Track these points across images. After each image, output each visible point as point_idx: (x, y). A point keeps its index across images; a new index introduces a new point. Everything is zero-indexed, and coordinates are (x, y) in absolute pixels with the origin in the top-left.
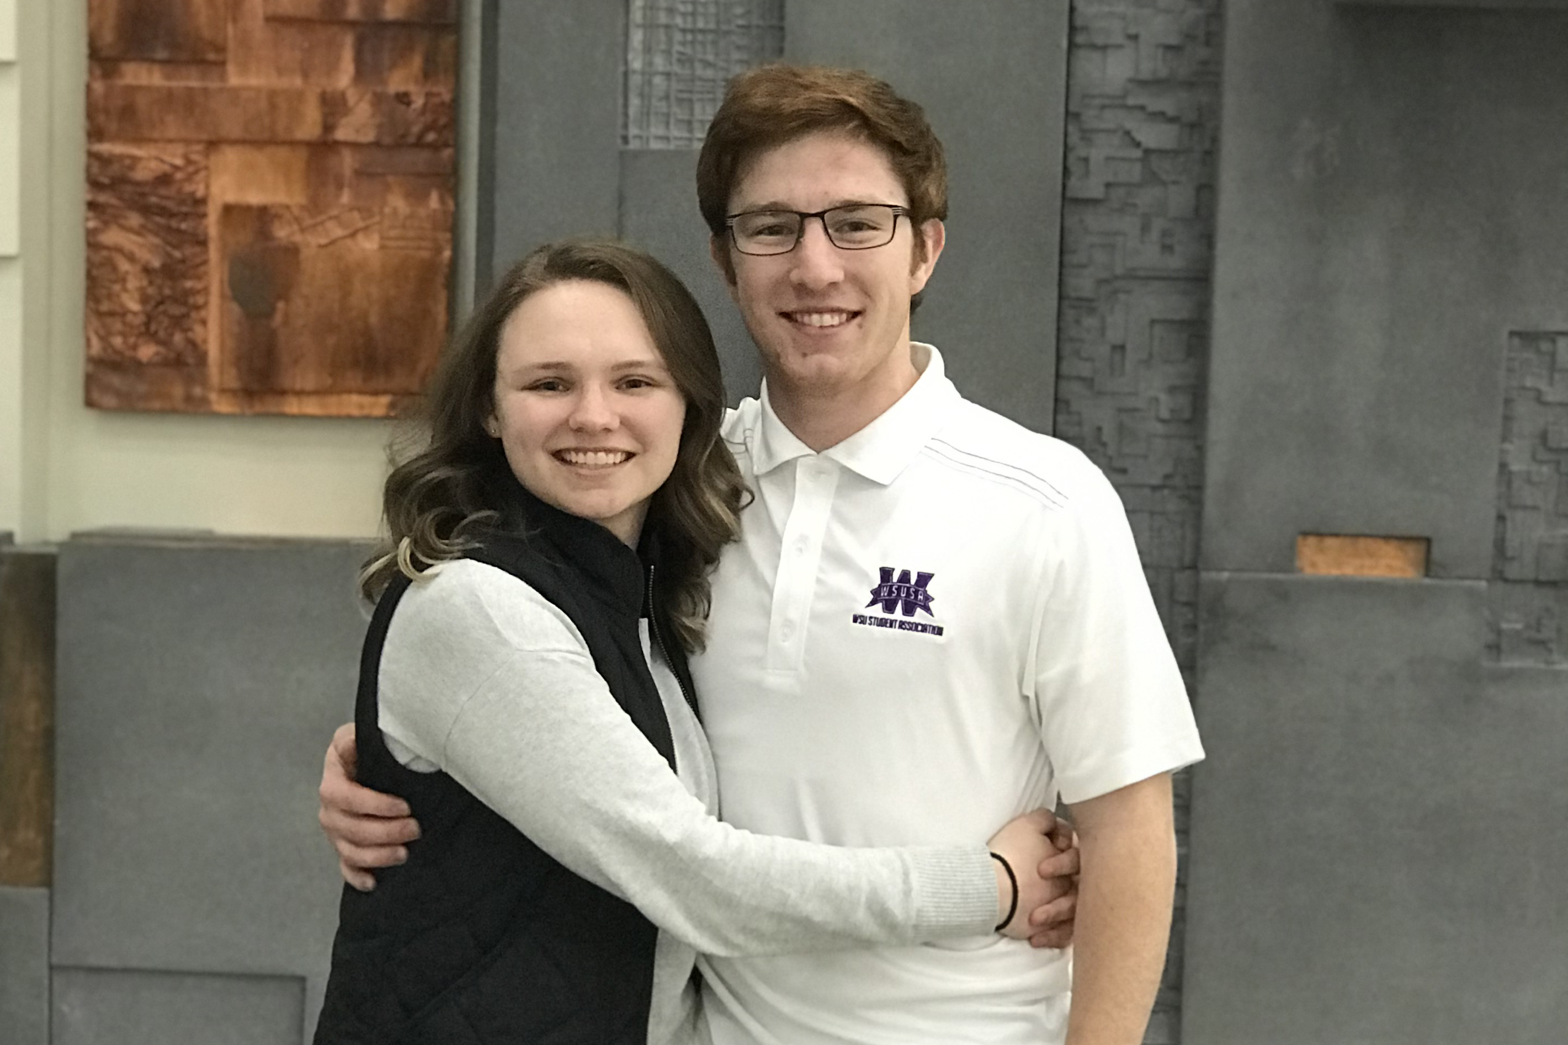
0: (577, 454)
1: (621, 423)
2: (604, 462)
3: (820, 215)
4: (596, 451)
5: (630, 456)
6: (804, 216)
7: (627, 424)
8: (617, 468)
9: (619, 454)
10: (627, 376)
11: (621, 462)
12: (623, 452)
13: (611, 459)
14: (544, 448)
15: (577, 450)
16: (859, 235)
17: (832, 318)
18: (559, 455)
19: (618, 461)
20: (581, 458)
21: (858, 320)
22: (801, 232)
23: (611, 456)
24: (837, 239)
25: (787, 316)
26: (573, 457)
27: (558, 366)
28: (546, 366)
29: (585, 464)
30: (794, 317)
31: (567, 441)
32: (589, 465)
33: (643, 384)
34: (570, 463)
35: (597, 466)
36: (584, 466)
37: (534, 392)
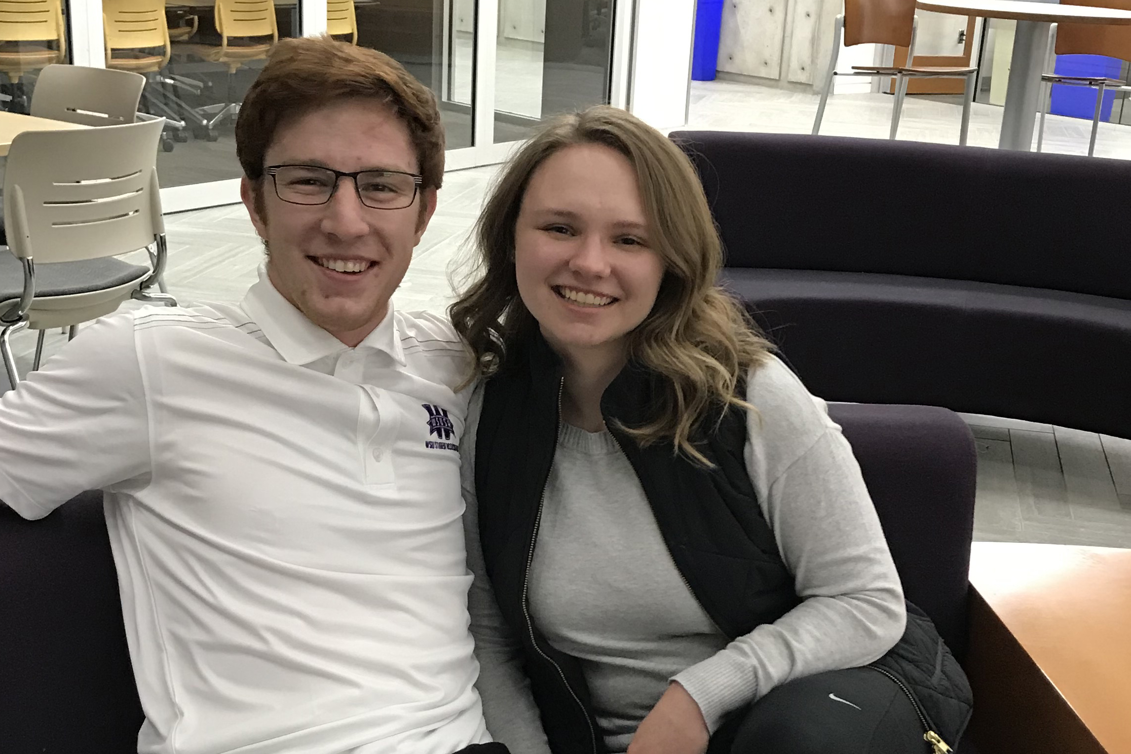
0: (571, 291)
1: (612, 272)
2: (592, 303)
3: (354, 175)
4: (587, 292)
5: (615, 300)
6: (339, 174)
7: (616, 274)
8: (602, 309)
9: (605, 298)
10: (624, 235)
11: (605, 305)
12: (607, 296)
13: (598, 300)
14: (547, 280)
15: (572, 289)
16: (382, 195)
17: (355, 265)
18: (557, 290)
19: (602, 304)
20: (573, 295)
21: (375, 270)
22: (335, 187)
23: (598, 298)
24: (363, 196)
25: (314, 259)
26: (568, 294)
27: (569, 215)
28: (560, 213)
29: (576, 301)
30: (320, 261)
31: (564, 279)
32: (579, 302)
33: (635, 243)
34: (563, 297)
35: (585, 305)
36: (575, 303)
37: (546, 233)
